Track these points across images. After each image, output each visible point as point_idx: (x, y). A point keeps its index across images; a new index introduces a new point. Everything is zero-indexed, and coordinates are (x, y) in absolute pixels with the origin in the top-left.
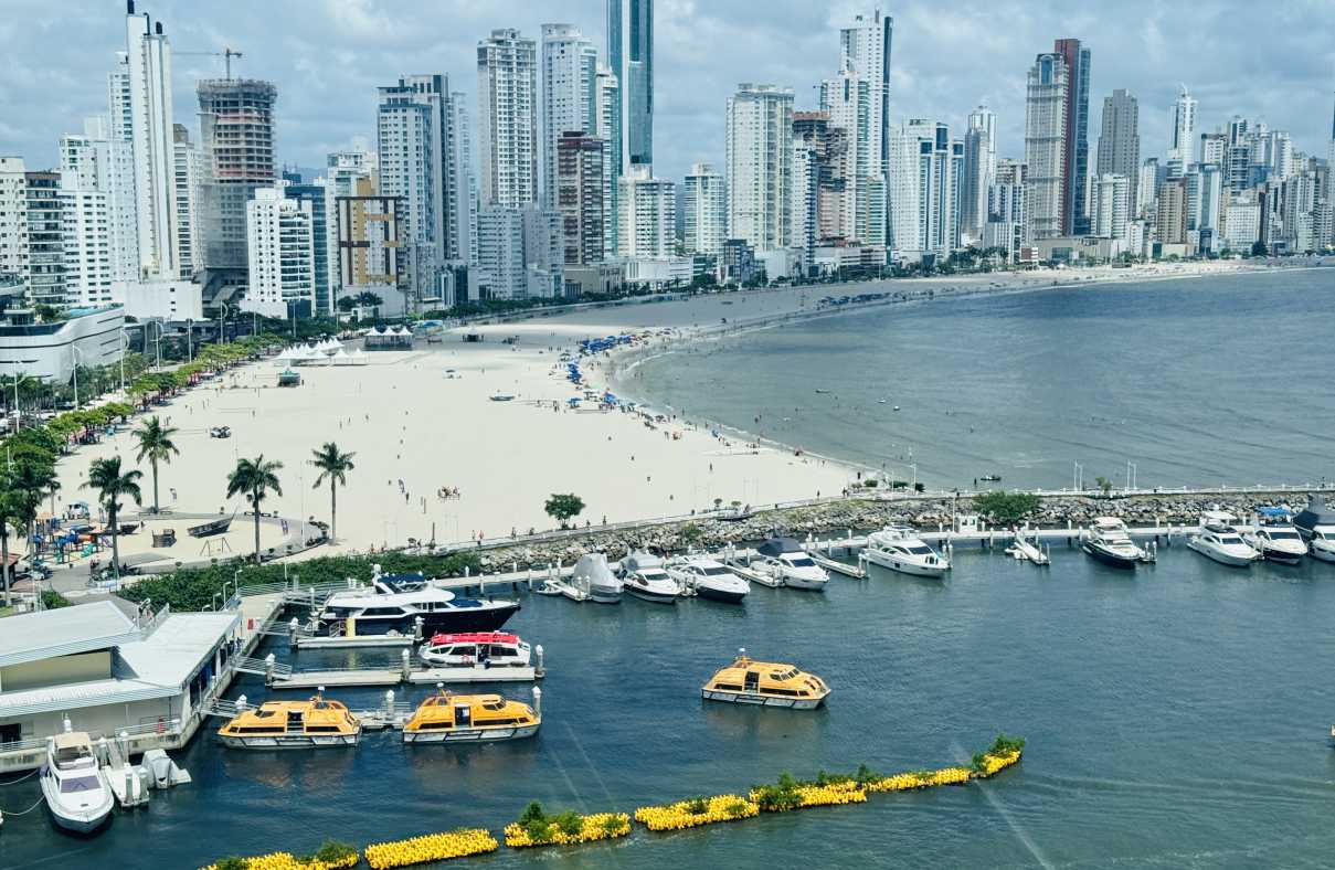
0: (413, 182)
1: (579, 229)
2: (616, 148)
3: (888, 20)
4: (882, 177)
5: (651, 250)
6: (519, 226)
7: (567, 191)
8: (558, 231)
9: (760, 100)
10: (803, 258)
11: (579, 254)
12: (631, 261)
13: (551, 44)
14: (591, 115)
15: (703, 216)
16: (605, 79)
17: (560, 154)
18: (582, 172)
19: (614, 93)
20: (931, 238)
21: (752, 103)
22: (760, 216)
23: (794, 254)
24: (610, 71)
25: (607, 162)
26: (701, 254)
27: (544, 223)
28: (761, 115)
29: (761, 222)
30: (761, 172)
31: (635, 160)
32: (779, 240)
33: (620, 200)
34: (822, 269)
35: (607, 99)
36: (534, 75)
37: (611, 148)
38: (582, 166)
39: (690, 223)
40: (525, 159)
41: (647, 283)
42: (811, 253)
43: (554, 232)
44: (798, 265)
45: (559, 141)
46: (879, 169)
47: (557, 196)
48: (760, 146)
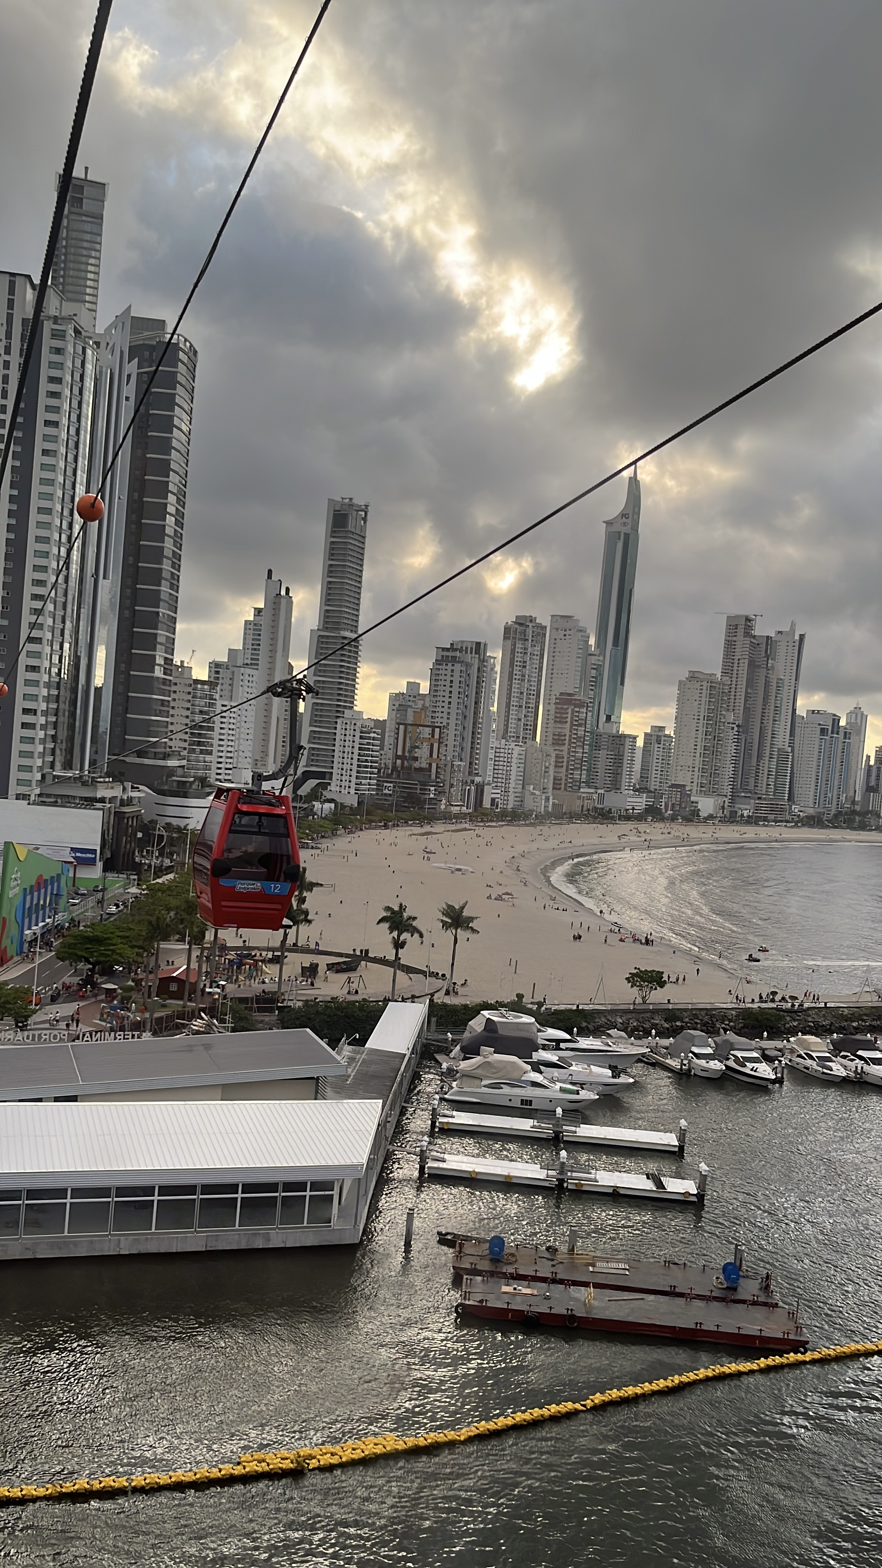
0: (453, 716)
1: (565, 764)
2: (596, 708)
3: (802, 637)
4: (789, 749)
5: (615, 785)
6: (523, 757)
7: (558, 735)
8: (550, 764)
9: (704, 683)
10: (727, 804)
11: (563, 782)
12: (599, 791)
13: (557, 629)
14: (581, 683)
15: (655, 764)
16: (594, 657)
17: (556, 708)
18: (572, 722)
19: (599, 668)
20: (822, 799)
21: (698, 685)
22: (696, 769)
23: (720, 800)
24: (597, 652)
25: (589, 718)
26: (651, 792)
27: (540, 757)
28: (704, 695)
29: (696, 773)
30: (700, 737)
31: (609, 718)
32: (709, 788)
33: (596, 746)
34: (740, 813)
35: (594, 672)
36: (542, 650)
37: (593, 707)
38: (572, 718)
39: (645, 769)
40: (530, 710)
41: (610, 809)
42: (733, 801)
43: (547, 764)
44: (723, 808)
45: (556, 699)
46: (787, 744)
47: (550, 738)
48: (701, 718)
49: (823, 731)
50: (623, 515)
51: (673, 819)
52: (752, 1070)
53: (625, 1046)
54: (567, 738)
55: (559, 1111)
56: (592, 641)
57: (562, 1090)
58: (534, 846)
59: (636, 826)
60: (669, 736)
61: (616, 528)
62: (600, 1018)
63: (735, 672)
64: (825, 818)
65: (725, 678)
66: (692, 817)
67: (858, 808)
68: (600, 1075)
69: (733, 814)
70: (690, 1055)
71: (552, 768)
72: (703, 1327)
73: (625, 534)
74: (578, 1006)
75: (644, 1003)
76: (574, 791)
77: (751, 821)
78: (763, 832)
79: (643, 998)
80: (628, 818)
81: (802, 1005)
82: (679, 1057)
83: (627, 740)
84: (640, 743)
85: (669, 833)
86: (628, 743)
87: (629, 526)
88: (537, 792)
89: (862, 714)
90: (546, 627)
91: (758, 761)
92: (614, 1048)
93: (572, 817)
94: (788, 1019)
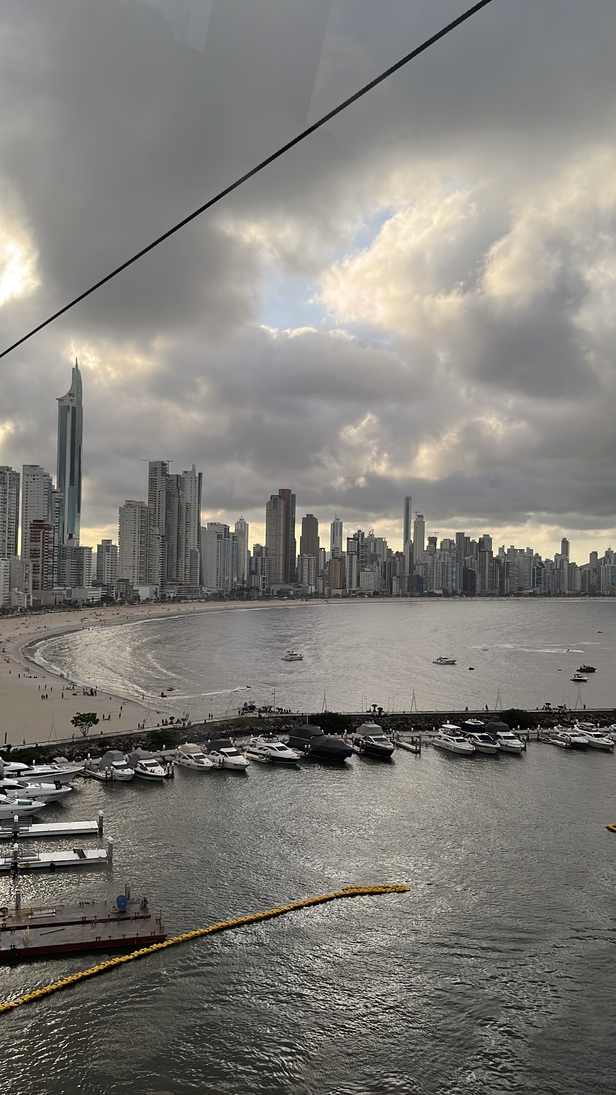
1: (40, 571)
2: (61, 529)
3: (200, 474)
4: (198, 550)
5: (79, 583)
6: (8, 568)
7: (35, 550)
8: (29, 572)
9: (137, 509)
10: (158, 590)
11: (40, 584)
12: (67, 588)
13: (28, 475)
14: (48, 512)
15: (106, 566)
16: (56, 494)
17: (31, 531)
18: (43, 541)
19: (61, 501)
20: (222, 582)
21: (133, 510)
22: (136, 568)
23: (154, 588)
24: (59, 490)
25: (56, 537)
26: (105, 586)
27: (21, 567)
28: (137, 517)
29: (136, 571)
30: (137, 545)
31: (71, 536)
32: (146, 580)
33: (62, 556)
34: (168, 595)
35: (57, 504)
36: (18, 490)
37: (59, 529)
38: (43, 538)
39: (99, 570)
40: (12, 533)
41: (76, 600)
42: (162, 587)
43: (27, 572)
44: (156, 593)
45: (31, 524)
46: (196, 546)
47: (28, 553)
48: (137, 532)
49: (219, 537)
50: (70, 394)
51: (121, 603)
52: (151, 771)
53: (67, 767)
54: (41, 552)
55: (16, 818)
56: (55, 483)
57: (19, 803)
58: (17, 633)
59: (94, 611)
60: (115, 546)
61: (67, 403)
62: (53, 751)
63: (157, 500)
64: (224, 594)
65: (151, 504)
66: (135, 600)
67: (245, 586)
68: (47, 789)
69: (163, 596)
70: (112, 767)
71: (31, 574)
72: (101, 939)
73: (73, 407)
74: (37, 745)
75: (85, 736)
76: (49, 589)
77: (176, 600)
78: (183, 607)
79: (84, 733)
80: (90, 606)
81: (190, 724)
82: (105, 770)
83: (85, 550)
84: (95, 550)
85: (118, 614)
86: (86, 553)
87: (75, 402)
88: (21, 593)
89: (245, 523)
90: (19, 474)
91: (177, 559)
92: (59, 770)
93: (48, 608)
94: (181, 734)
